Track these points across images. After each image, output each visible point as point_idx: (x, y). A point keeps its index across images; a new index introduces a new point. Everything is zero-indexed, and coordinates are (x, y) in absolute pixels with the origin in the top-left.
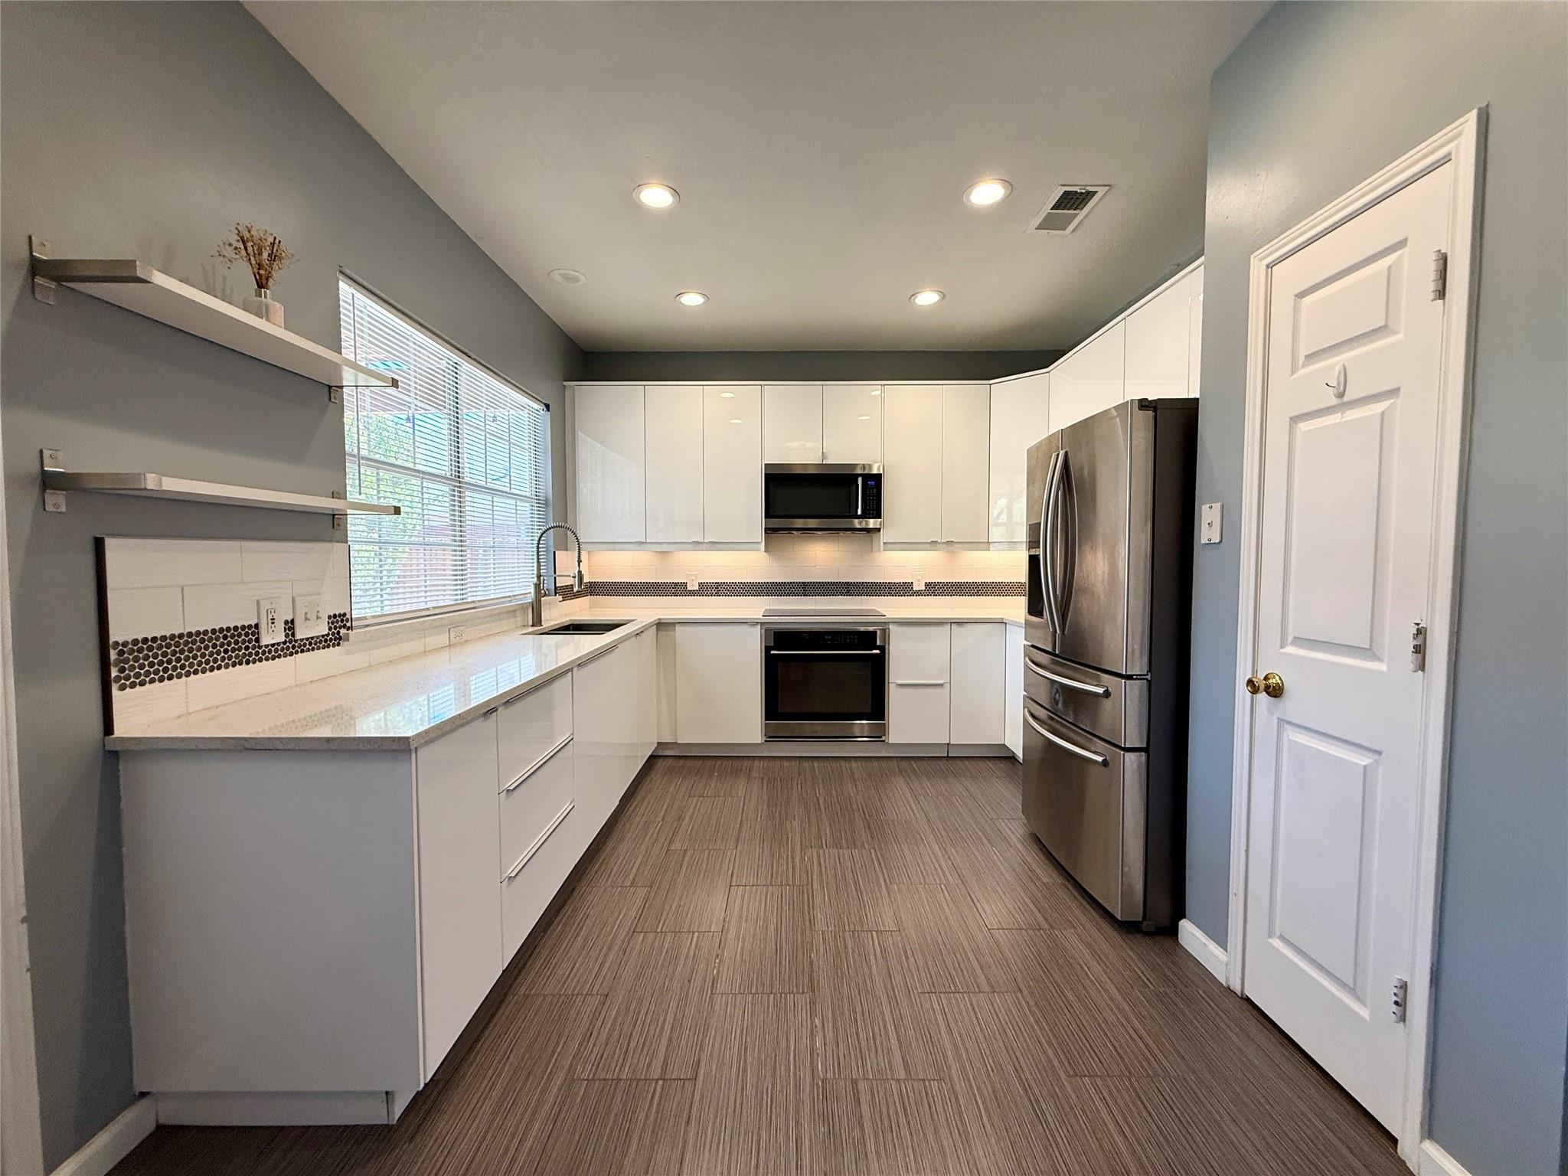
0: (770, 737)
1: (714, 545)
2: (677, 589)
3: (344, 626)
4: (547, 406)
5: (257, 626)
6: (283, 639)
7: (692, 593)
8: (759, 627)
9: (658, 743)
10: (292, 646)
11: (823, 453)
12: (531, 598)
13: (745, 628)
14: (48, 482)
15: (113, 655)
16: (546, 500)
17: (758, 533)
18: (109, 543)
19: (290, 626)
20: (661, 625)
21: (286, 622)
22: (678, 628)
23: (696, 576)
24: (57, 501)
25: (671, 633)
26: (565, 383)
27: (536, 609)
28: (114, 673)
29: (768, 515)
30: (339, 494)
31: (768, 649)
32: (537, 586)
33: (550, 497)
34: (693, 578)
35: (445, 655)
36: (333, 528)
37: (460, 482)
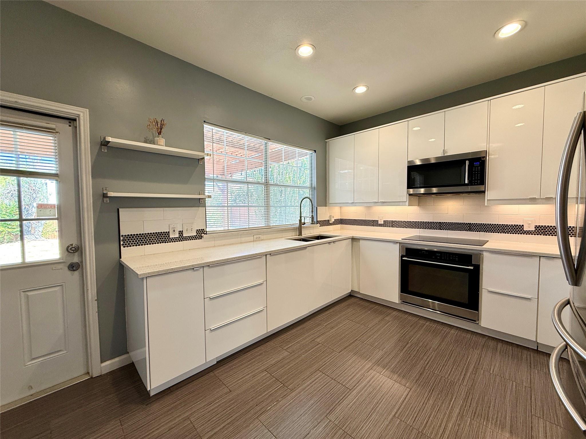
0: (403, 302)
1: (384, 203)
2: (374, 223)
3: (204, 233)
4: (315, 151)
5: (169, 232)
6: (178, 236)
7: (381, 225)
8: (398, 245)
9: (352, 290)
10: (181, 238)
11: (444, 150)
12: (298, 226)
13: (391, 244)
15: (121, 238)
16: (314, 187)
17: (405, 197)
18: (120, 210)
19: (181, 233)
20: (354, 239)
21: (180, 231)
22: (361, 241)
23: (382, 217)
24: (107, 200)
25: (359, 243)
26: (326, 141)
27: (300, 229)
28: (122, 243)
29: (409, 187)
31: (402, 256)
32: (300, 220)
33: (316, 186)
34: (381, 218)
35: (252, 243)
36: (199, 203)
37: (267, 184)
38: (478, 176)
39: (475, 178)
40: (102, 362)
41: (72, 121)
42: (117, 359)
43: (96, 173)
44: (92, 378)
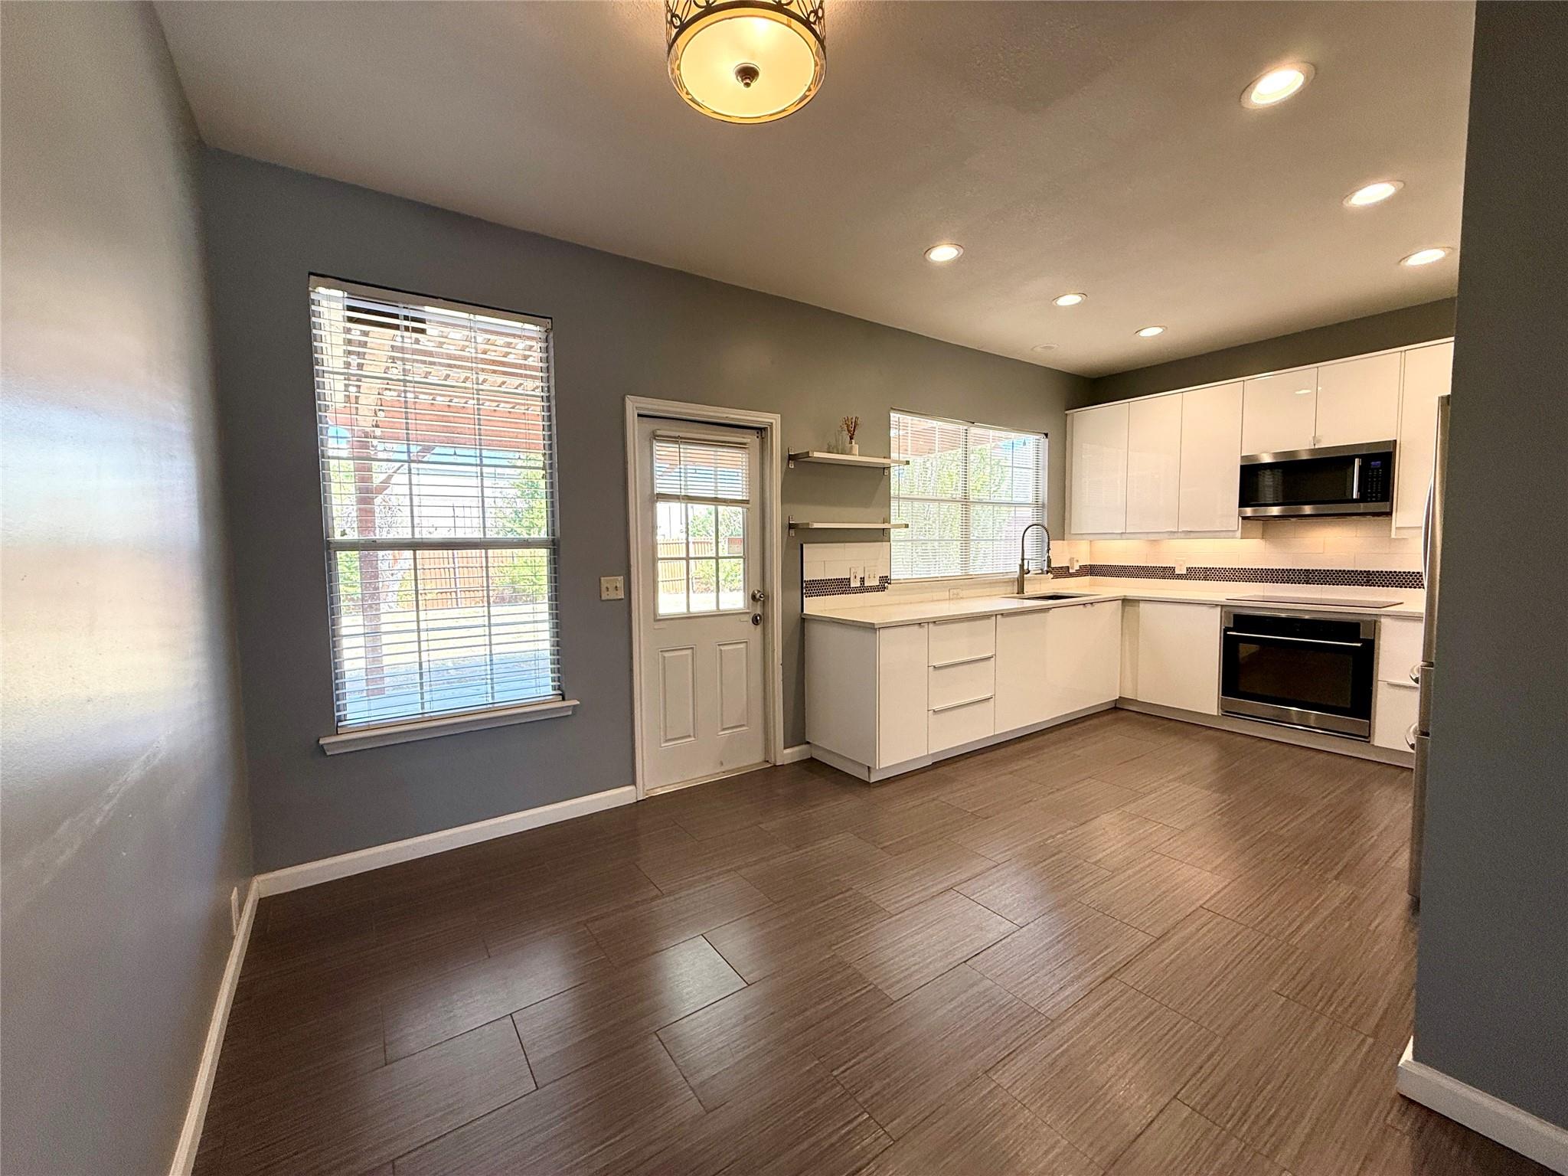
0: (1227, 712)
1: (1188, 534)
2: (1167, 573)
3: (887, 582)
4: (1046, 435)
5: (849, 579)
6: (859, 585)
7: (1180, 577)
8: (1219, 609)
9: (1120, 697)
10: (863, 589)
11: (1314, 437)
12: (1017, 575)
13: (1205, 608)
14: (791, 526)
15: (804, 585)
16: (1043, 504)
17: (1234, 522)
18: (804, 544)
19: (862, 580)
20: (1126, 601)
21: (861, 578)
22: (1142, 605)
23: (1184, 561)
24: (792, 532)
25: (1137, 608)
26: (1067, 412)
27: (1020, 583)
28: (804, 591)
29: (1244, 502)
30: (887, 520)
31: (1227, 629)
32: (1022, 566)
33: (1046, 502)
34: (1181, 563)
35: (948, 602)
36: (882, 535)
37: (966, 502)
38: (1377, 487)
39: (1372, 489)
40: (785, 748)
41: (761, 431)
42: (796, 749)
43: (785, 499)
44: (775, 766)
